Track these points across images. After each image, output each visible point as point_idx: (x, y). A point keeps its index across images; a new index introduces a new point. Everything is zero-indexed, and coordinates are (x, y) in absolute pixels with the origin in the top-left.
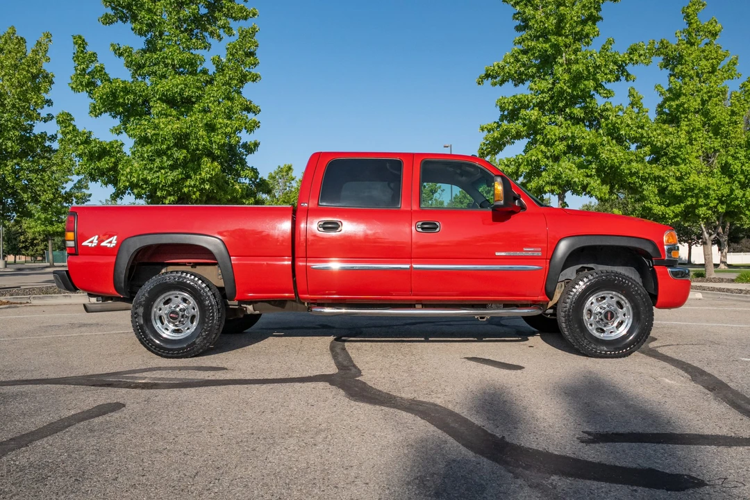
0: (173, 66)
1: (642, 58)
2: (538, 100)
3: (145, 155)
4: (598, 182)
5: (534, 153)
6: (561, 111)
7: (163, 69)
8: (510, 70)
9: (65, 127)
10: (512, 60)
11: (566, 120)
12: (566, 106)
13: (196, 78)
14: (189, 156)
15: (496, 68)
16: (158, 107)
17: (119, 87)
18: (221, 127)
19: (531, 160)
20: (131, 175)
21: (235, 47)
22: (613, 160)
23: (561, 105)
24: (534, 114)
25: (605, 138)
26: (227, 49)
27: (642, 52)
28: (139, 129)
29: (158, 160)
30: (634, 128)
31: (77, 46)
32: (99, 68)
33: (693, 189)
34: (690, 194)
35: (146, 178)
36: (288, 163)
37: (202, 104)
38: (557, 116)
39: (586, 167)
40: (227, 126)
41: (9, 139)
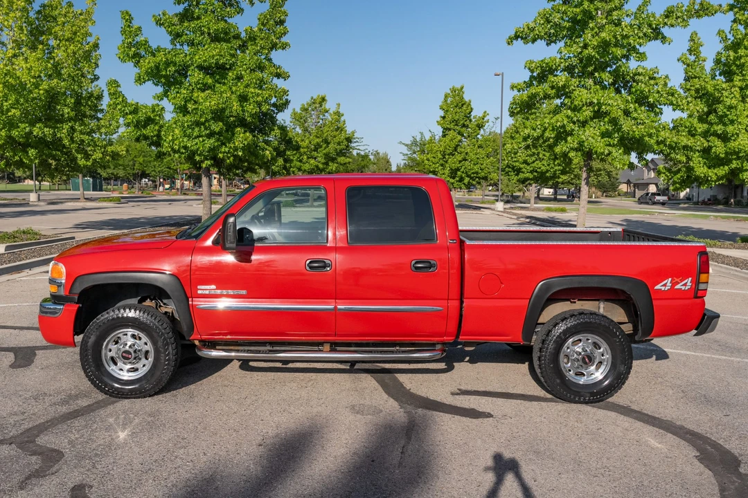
0: (209, 34)
1: (679, 20)
2: (567, 64)
3: (186, 124)
4: (620, 151)
5: (560, 119)
6: (591, 74)
7: (199, 37)
8: (540, 32)
9: (116, 98)
10: (542, 22)
11: (595, 84)
12: (595, 70)
13: (229, 45)
14: (225, 128)
15: (526, 29)
16: (195, 76)
17: (161, 60)
18: (253, 97)
19: (556, 126)
20: (173, 143)
21: (265, 17)
22: (634, 132)
23: (590, 69)
24: (561, 78)
25: (632, 105)
26: (259, 19)
27: (679, 14)
28: (179, 98)
29: (197, 129)
30: (665, 95)
31: (124, 21)
32: (144, 42)
33: (739, 152)
34: (734, 157)
35: (186, 145)
36: (322, 94)
37: (235, 72)
38: (587, 80)
39: (610, 137)
40: (258, 95)
41: (66, 106)
